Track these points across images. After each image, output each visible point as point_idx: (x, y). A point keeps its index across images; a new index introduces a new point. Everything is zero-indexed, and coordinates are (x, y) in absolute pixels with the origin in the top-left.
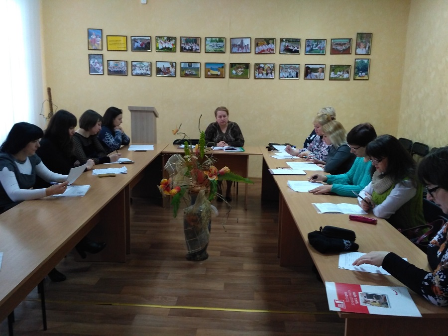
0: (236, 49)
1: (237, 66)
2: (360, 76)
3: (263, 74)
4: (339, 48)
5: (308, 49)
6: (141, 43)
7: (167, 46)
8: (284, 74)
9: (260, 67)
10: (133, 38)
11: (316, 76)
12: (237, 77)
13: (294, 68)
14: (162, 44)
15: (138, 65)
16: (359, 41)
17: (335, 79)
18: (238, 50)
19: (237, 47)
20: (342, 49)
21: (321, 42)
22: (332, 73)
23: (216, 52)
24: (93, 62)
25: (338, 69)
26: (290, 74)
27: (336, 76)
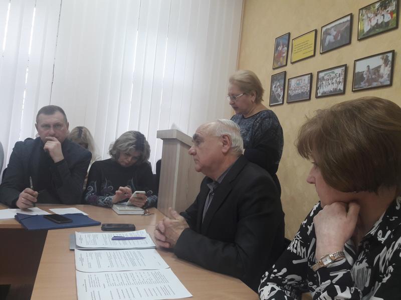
6: (334, 33)
10: (324, 29)
14: (370, 20)
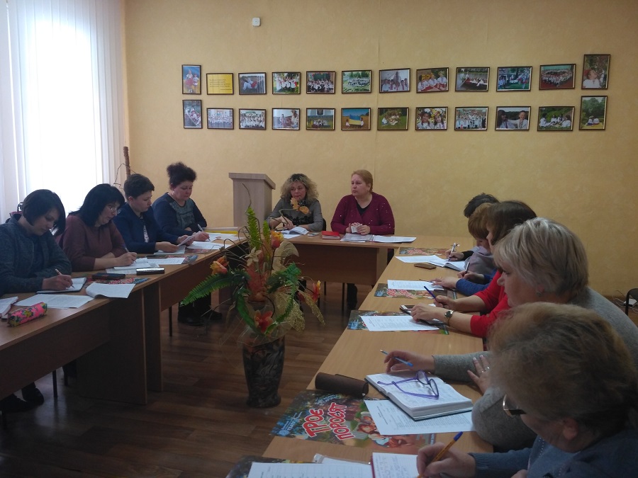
0: (388, 86)
1: (390, 112)
2: (589, 124)
3: (429, 123)
4: (553, 79)
5: (501, 82)
7: (288, 87)
8: (462, 122)
9: (424, 113)
11: (516, 126)
12: (389, 128)
13: (479, 113)
14: (281, 83)
15: (247, 115)
16: (588, 67)
17: (548, 129)
18: (391, 88)
19: (389, 83)
20: (558, 82)
21: (522, 71)
22: (542, 120)
23: (357, 92)
24: (189, 112)
25: (553, 113)
26: (472, 122)
27: (548, 124)
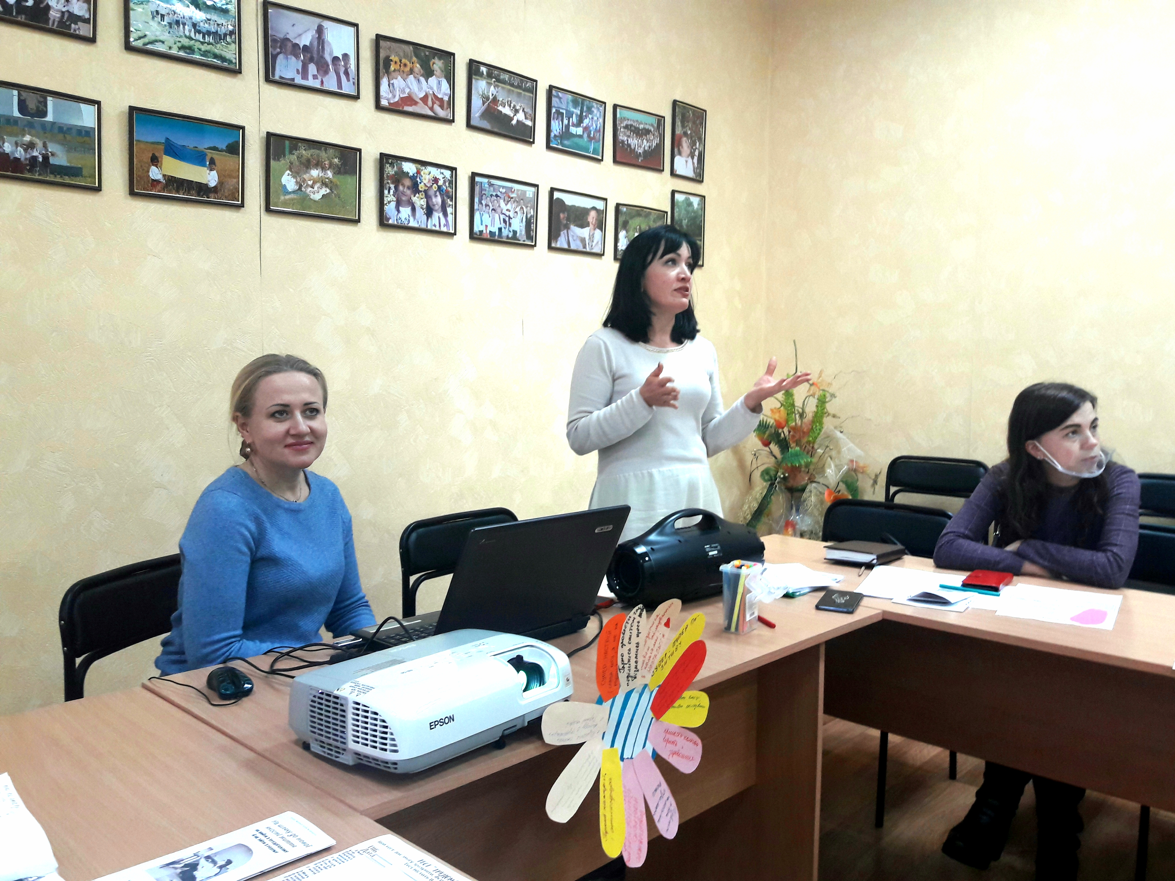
0: (295, 63)
1: (305, 153)
3: (413, 209)
4: (634, 142)
5: (557, 127)
8: (487, 219)
9: (401, 175)
11: (583, 241)
12: (304, 209)
18: (304, 74)
20: (641, 151)
25: (637, 220)
